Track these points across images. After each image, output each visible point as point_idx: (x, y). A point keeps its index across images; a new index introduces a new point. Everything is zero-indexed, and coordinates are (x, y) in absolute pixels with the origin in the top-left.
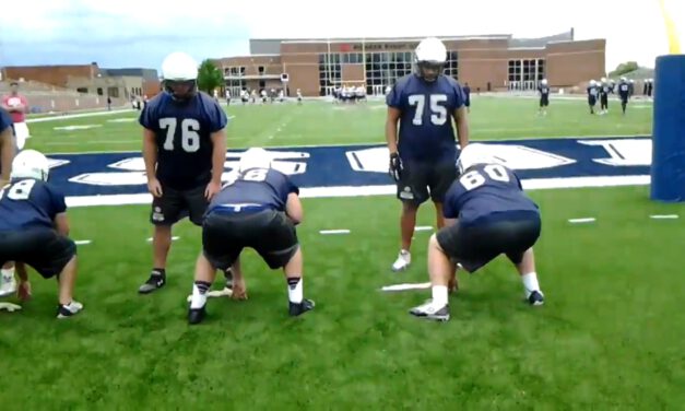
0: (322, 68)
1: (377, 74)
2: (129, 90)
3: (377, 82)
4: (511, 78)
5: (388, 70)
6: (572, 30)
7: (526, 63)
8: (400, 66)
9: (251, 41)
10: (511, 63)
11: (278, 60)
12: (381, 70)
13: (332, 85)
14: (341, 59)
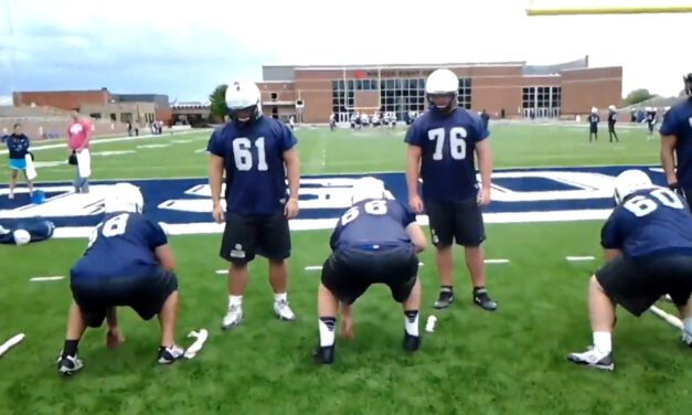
0: (335, 95)
1: (390, 101)
2: (142, 115)
3: (390, 109)
4: (525, 105)
5: (402, 97)
6: (587, 57)
7: (540, 90)
8: (414, 93)
9: (264, 68)
10: (526, 90)
11: (291, 86)
12: (395, 97)
13: (345, 111)
14: (355, 86)
